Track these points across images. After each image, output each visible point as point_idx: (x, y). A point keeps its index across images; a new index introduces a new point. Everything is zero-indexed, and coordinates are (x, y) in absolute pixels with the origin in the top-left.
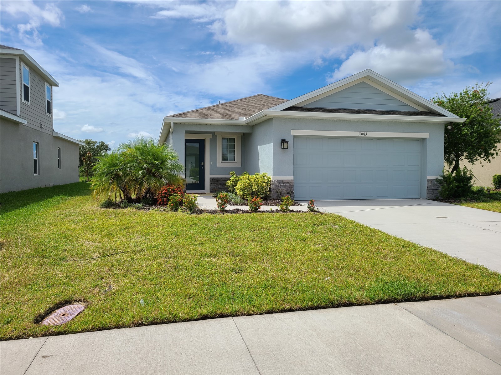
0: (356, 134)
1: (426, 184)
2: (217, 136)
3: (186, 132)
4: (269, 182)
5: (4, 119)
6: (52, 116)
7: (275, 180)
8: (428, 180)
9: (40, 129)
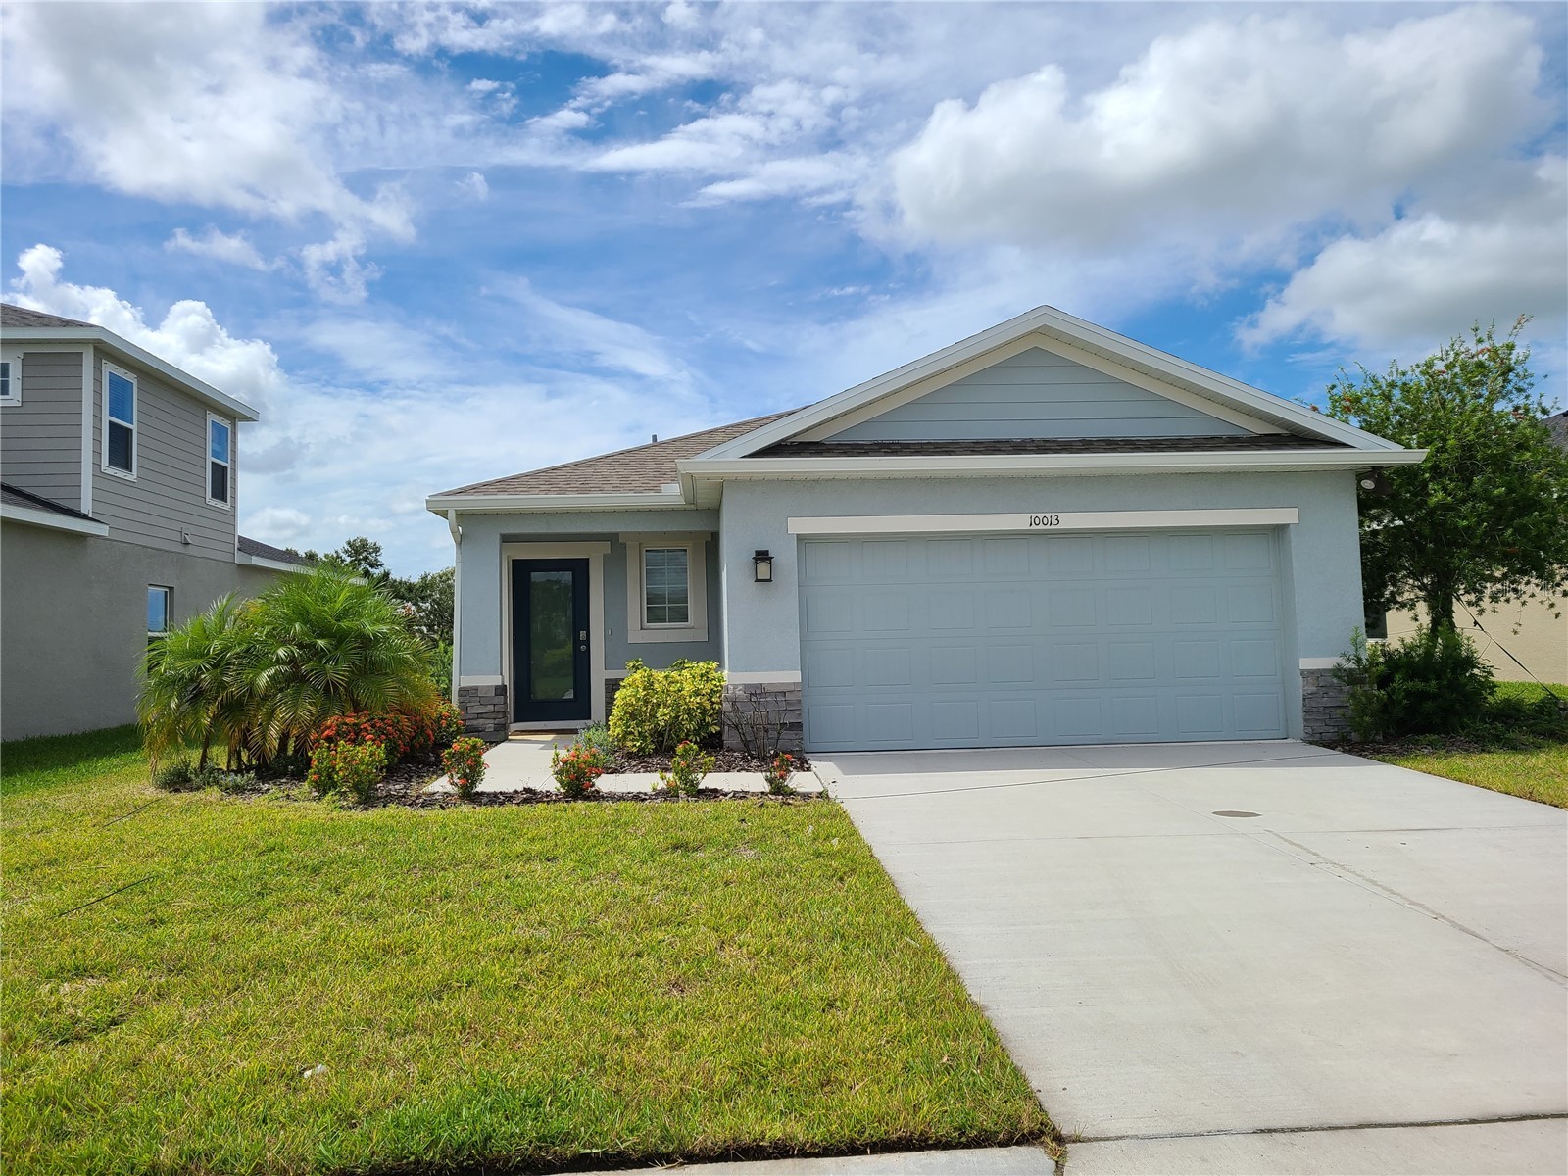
0: (1019, 522)
1: (1299, 688)
2: (624, 546)
3: (506, 539)
4: (718, 691)
5: (9, 524)
6: (234, 507)
7: (735, 687)
8: (1307, 674)
9: (180, 548)
